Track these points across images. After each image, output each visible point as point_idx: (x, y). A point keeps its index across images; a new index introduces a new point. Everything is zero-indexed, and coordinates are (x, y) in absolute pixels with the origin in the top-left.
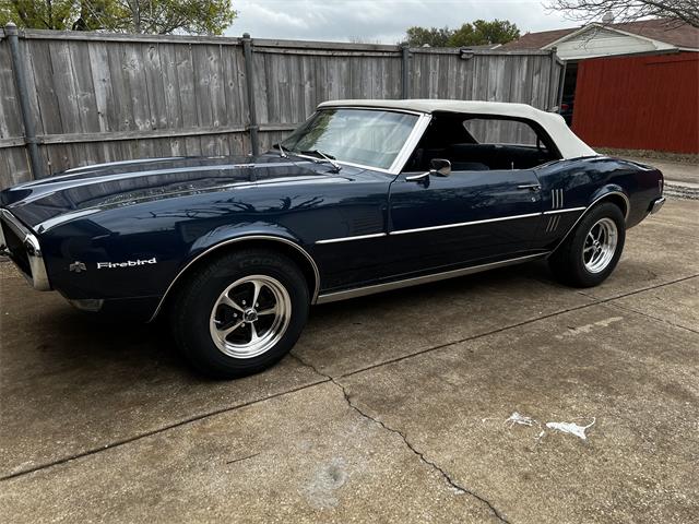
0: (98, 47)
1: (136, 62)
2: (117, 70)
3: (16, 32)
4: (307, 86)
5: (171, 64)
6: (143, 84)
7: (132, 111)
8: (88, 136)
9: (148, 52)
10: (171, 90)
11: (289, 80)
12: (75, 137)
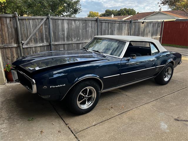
0: (66, 21)
1: (74, 24)
2: (70, 26)
3: (50, 17)
4: (110, 30)
5: (81, 24)
6: (75, 30)
7: (72, 37)
8: (63, 43)
9: (77, 22)
10: (81, 31)
11: (106, 29)
12: (60, 43)
